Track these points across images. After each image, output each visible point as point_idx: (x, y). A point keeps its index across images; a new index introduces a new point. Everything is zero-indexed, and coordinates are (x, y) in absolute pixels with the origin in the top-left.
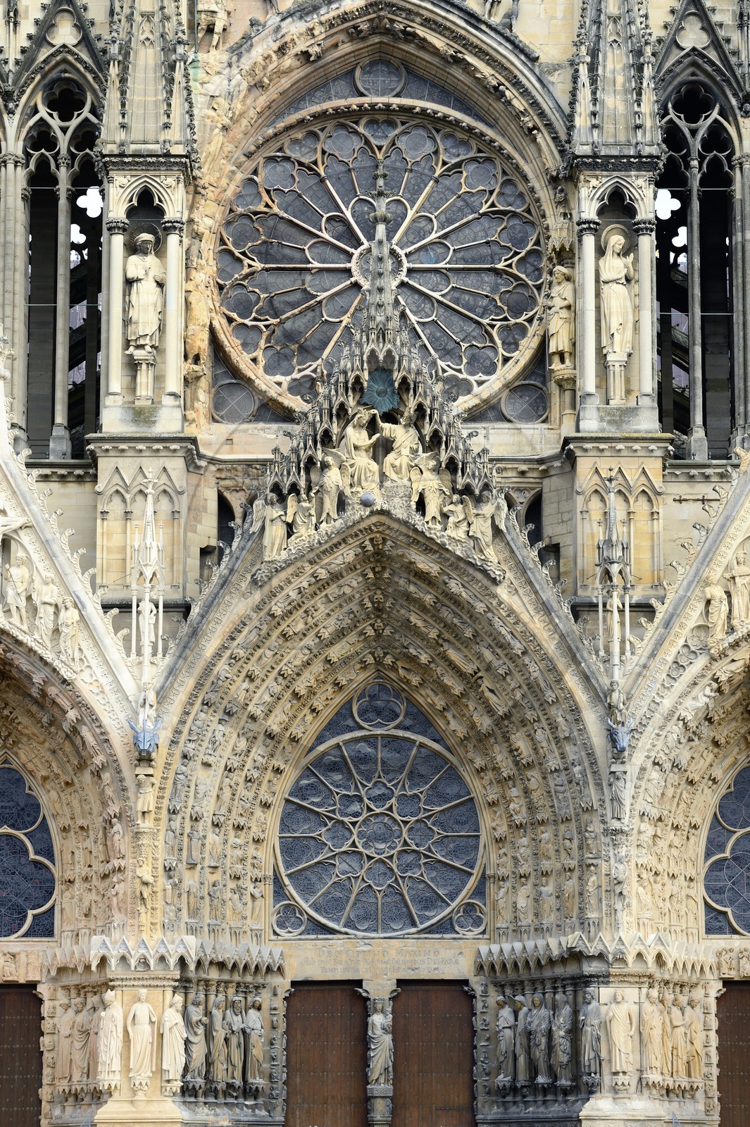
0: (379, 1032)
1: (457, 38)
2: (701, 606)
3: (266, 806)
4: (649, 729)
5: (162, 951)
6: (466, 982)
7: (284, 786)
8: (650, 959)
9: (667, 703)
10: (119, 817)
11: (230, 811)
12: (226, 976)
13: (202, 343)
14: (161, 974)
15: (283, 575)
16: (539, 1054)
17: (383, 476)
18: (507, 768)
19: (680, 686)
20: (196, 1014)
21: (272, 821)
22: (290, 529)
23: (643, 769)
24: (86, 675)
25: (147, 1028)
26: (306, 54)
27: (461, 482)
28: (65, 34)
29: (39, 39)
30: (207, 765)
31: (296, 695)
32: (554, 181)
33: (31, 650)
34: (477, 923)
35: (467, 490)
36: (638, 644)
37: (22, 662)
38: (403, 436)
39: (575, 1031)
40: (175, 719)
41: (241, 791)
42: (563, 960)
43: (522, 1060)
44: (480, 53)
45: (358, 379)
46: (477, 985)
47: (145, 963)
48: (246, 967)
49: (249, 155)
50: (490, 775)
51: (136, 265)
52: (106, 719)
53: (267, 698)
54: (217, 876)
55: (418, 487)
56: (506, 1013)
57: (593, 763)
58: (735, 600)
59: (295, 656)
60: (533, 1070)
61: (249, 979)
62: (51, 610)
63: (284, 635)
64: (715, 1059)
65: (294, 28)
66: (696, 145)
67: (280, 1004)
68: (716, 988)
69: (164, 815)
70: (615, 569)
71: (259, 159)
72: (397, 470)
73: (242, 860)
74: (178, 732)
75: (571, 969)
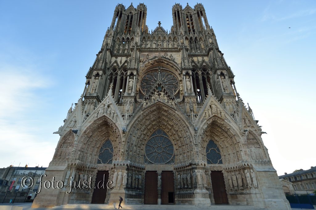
0: (159, 179)
1: (168, 62)
2: (205, 113)
3: (143, 145)
4: (199, 130)
5: (124, 163)
6: (172, 171)
7: (146, 142)
8: (203, 165)
9: (201, 126)
10: (120, 143)
11: (138, 144)
12: (136, 169)
13: (138, 90)
14: (124, 167)
15: (146, 110)
16: (185, 182)
17: (160, 97)
18: (178, 138)
19: (203, 124)
20: (130, 174)
21: (144, 147)
22: (147, 104)
23: (199, 136)
24: (117, 123)
25: (121, 176)
26: (151, 64)
27: (170, 98)
28: (126, 64)
29: (123, 65)
30: (134, 136)
31: (148, 129)
32: (179, 74)
33: (110, 119)
34: (174, 162)
35: (171, 98)
36: (196, 119)
37: (109, 121)
38: (162, 93)
39: (191, 178)
40: (129, 128)
41: (140, 142)
42: (188, 166)
43: (182, 183)
44: (170, 63)
45: (156, 86)
46: (174, 171)
47: (121, 165)
48: (139, 168)
49: (145, 73)
50: (175, 140)
51: (130, 80)
52: (119, 128)
53: (144, 128)
54: (135, 153)
55: (164, 98)
56: (179, 176)
57: (191, 135)
58: (209, 112)
59: (148, 123)
60: (184, 185)
61: (139, 170)
62: (113, 114)
63: (146, 119)
64: (211, 184)
65: (150, 61)
66: (194, 74)
67: (144, 174)
68: (210, 172)
69: (127, 142)
70: (192, 109)
71: (146, 74)
72: (162, 97)
73: (139, 152)
74: (129, 130)
75: (190, 167)
